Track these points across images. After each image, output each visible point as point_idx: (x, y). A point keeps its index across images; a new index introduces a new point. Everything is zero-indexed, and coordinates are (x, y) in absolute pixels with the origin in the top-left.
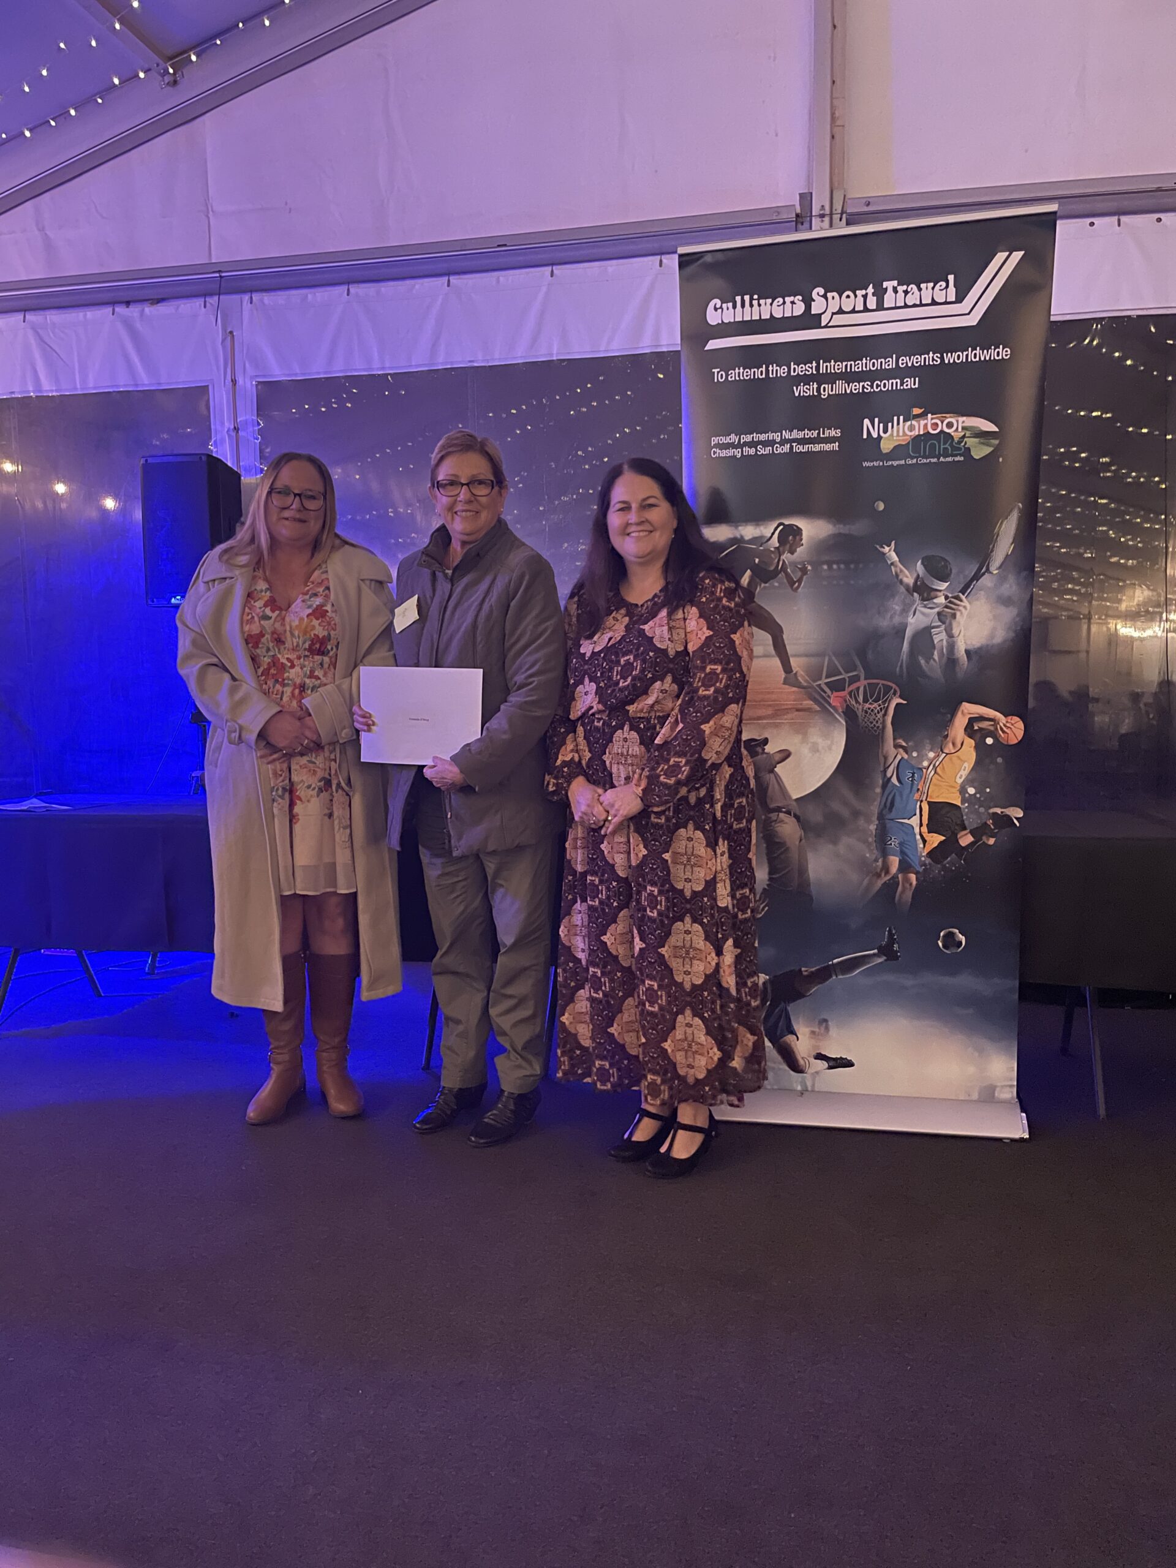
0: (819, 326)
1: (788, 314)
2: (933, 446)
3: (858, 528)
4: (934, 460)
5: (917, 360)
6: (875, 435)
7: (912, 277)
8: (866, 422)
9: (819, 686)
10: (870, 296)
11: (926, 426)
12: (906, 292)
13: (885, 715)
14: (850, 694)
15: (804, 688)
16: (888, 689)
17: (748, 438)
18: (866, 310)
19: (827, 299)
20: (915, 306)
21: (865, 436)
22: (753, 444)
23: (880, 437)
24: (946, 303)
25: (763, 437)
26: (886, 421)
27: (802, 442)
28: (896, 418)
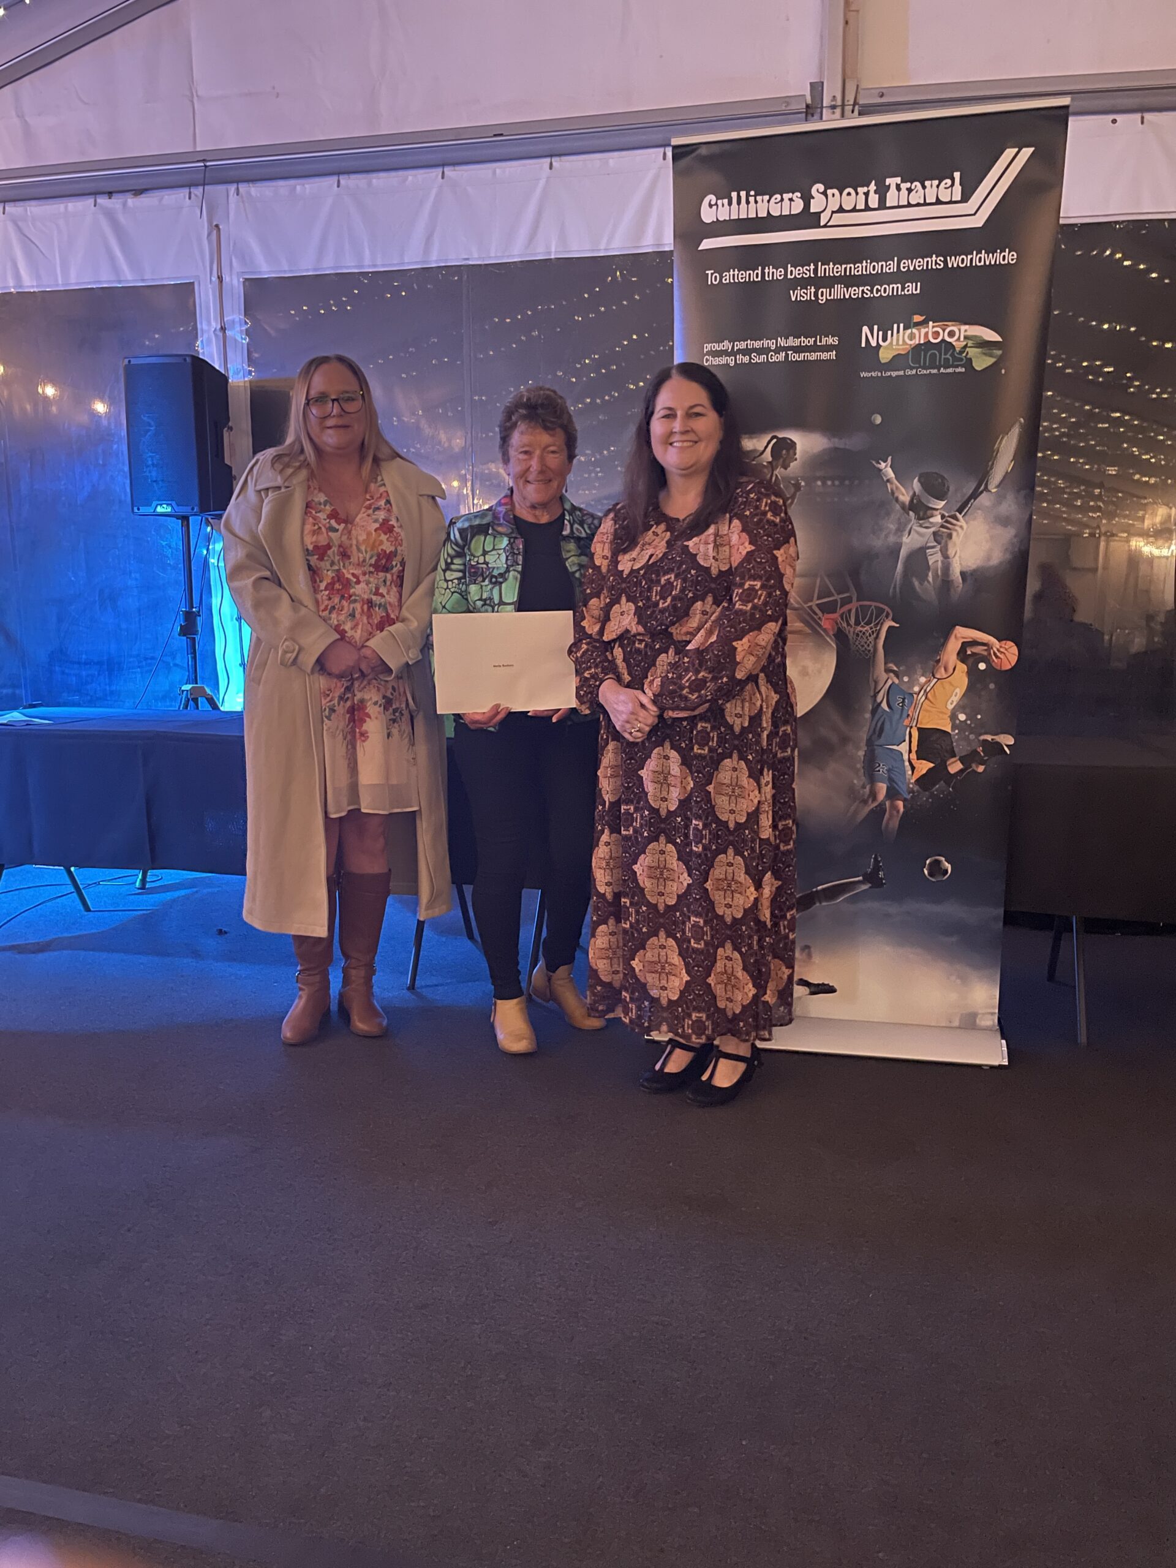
0: (819, 226)
1: (786, 212)
2: (933, 356)
3: (855, 442)
4: (935, 371)
5: (919, 264)
6: (874, 343)
7: (917, 173)
8: (865, 329)
9: (810, 607)
10: (872, 194)
11: (926, 334)
12: (910, 190)
13: (877, 638)
14: (842, 616)
17: (742, 345)
18: (868, 208)
19: (827, 197)
20: (918, 205)
21: (863, 345)
22: (746, 352)
23: (879, 346)
24: (951, 202)
25: (757, 344)
26: (885, 329)
27: (798, 349)
28: (895, 326)
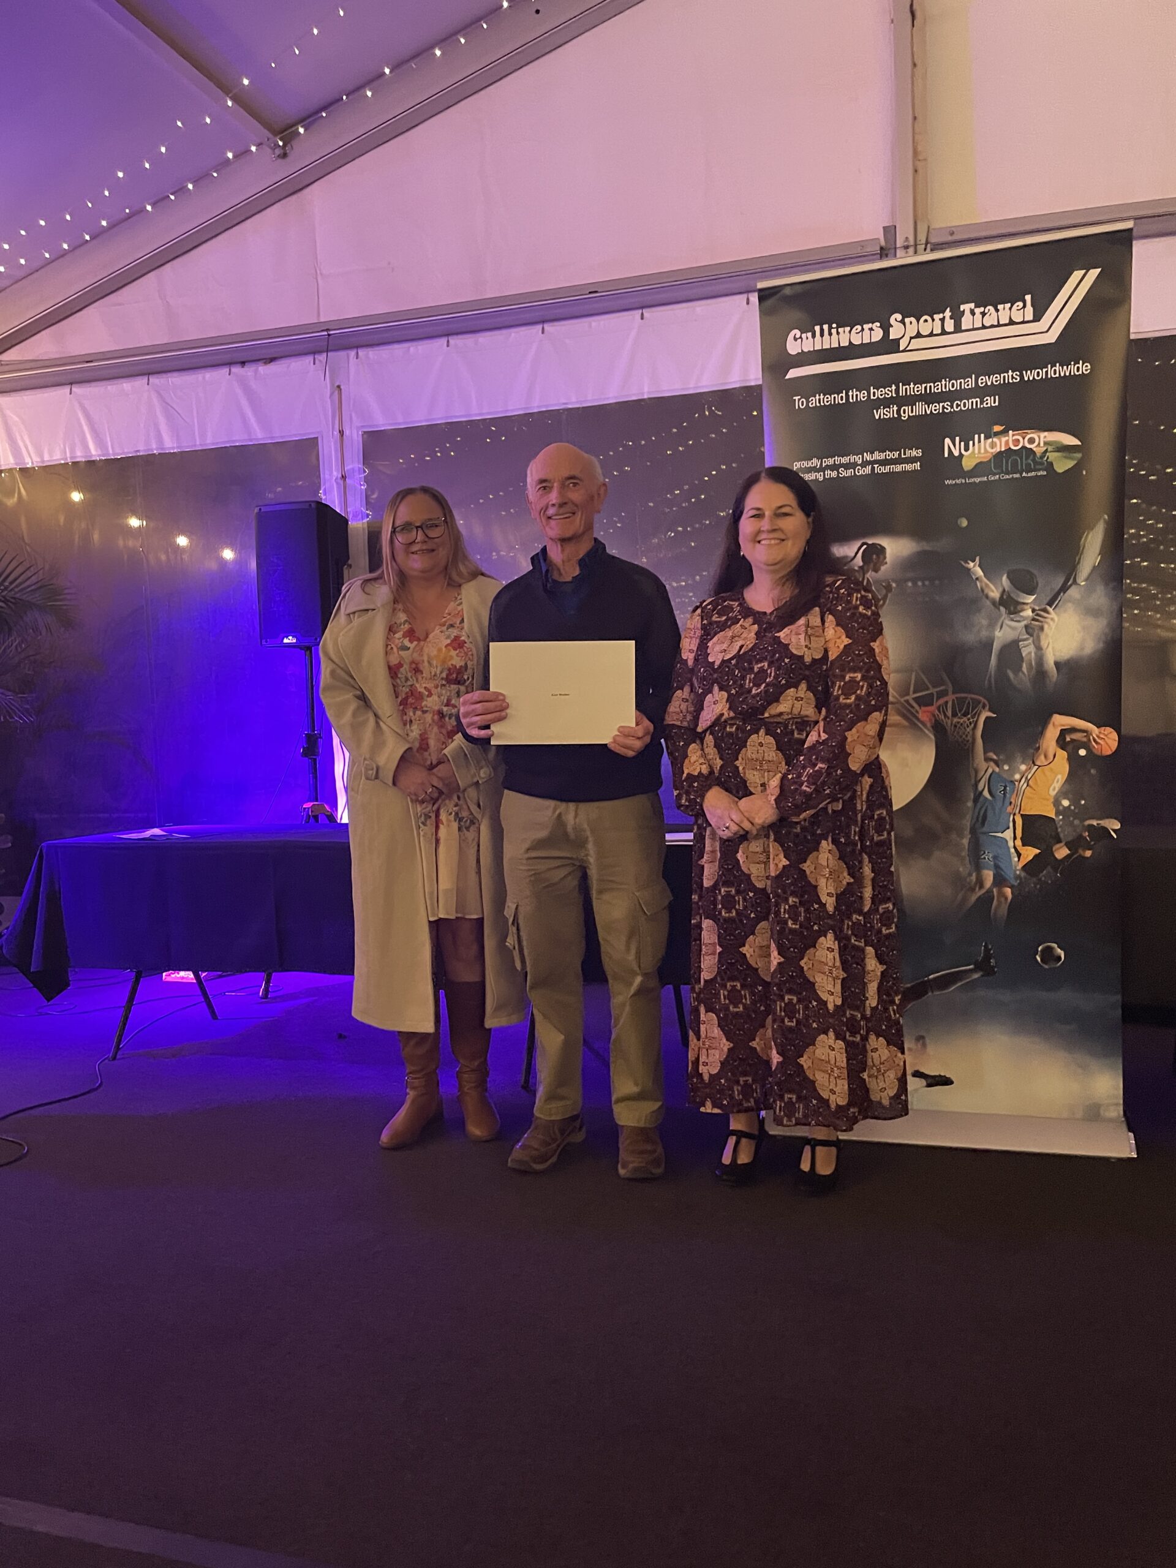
0: (898, 351)
2: (1015, 463)
3: (943, 545)
4: (1018, 476)
5: (995, 379)
6: (956, 453)
7: (989, 298)
8: (947, 441)
9: (907, 701)
10: (947, 319)
11: (1007, 442)
12: (984, 314)
13: (974, 729)
14: (938, 708)
17: (830, 461)
18: (944, 332)
19: (904, 324)
20: (992, 326)
21: (946, 455)
22: (834, 467)
23: (961, 455)
24: (1024, 322)
25: (844, 460)
26: (967, 440)
27: (884, 462)
28: (976, 436)
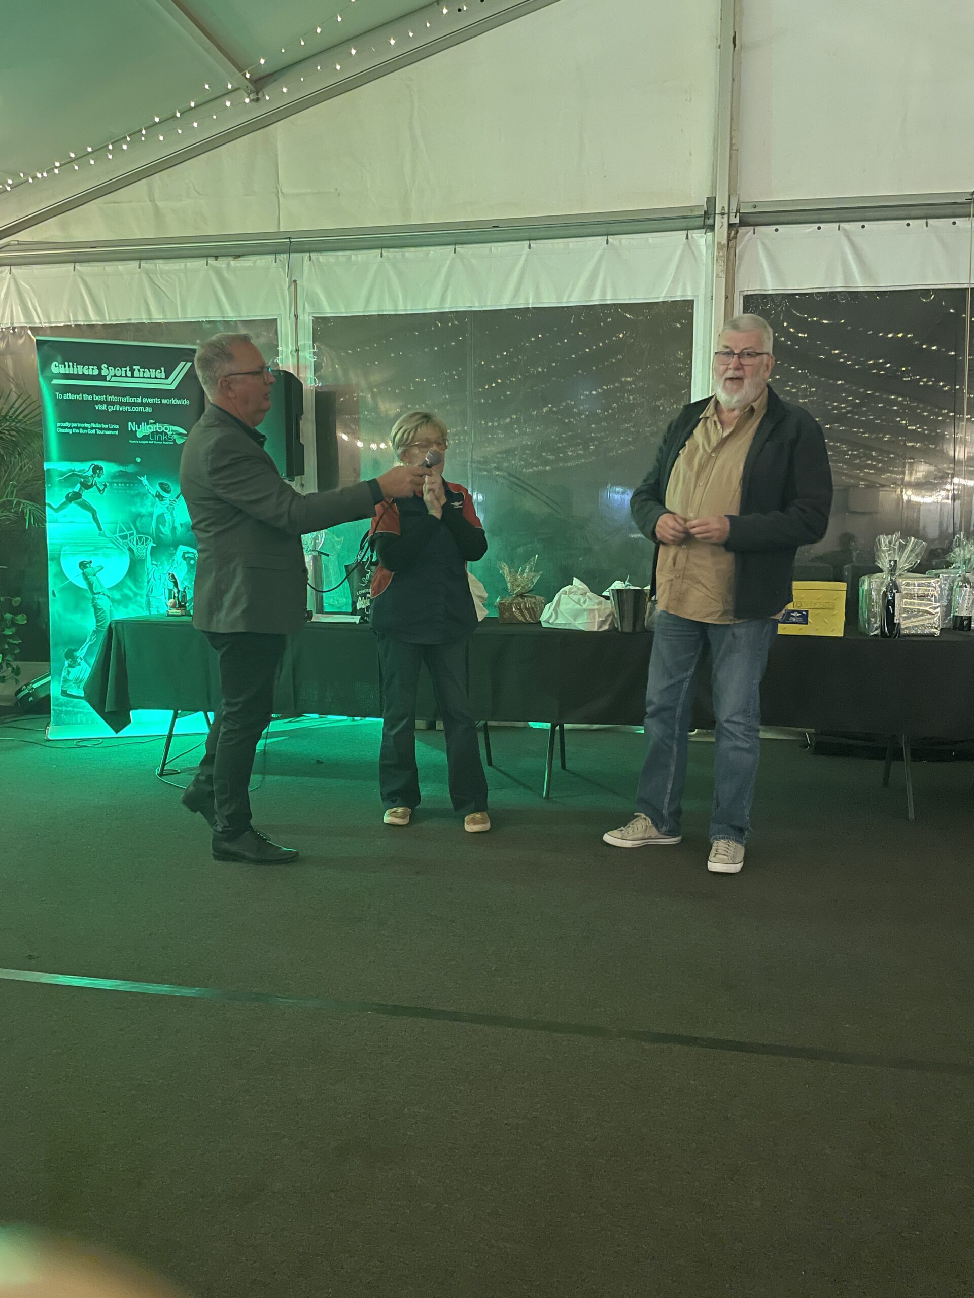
0: (106, 381)
1: (91, 373)
2: (159, 437)
3: (130, 469)
4: (161, 443)
5: (150, 400)
6: (134, 430)
7: (146, 366)
8: (130, 424)
9: (116, 537)
10: (128, 371)
11: (156, 428)
12: (144, 372)
13: (146, 550)
14: (130, 541)
15: (108, 538)
16: (147, 539)
17: (75, 425)
18: (126, 376)
19: (108, 369)
20: (148, 378)
21: (130, 429)
22: (77, 428)
23: (136, 431)
24: (161, 378)
25: (82, 425)
26: (139, 424)
27: (101, 429)
28: (143, 423)
